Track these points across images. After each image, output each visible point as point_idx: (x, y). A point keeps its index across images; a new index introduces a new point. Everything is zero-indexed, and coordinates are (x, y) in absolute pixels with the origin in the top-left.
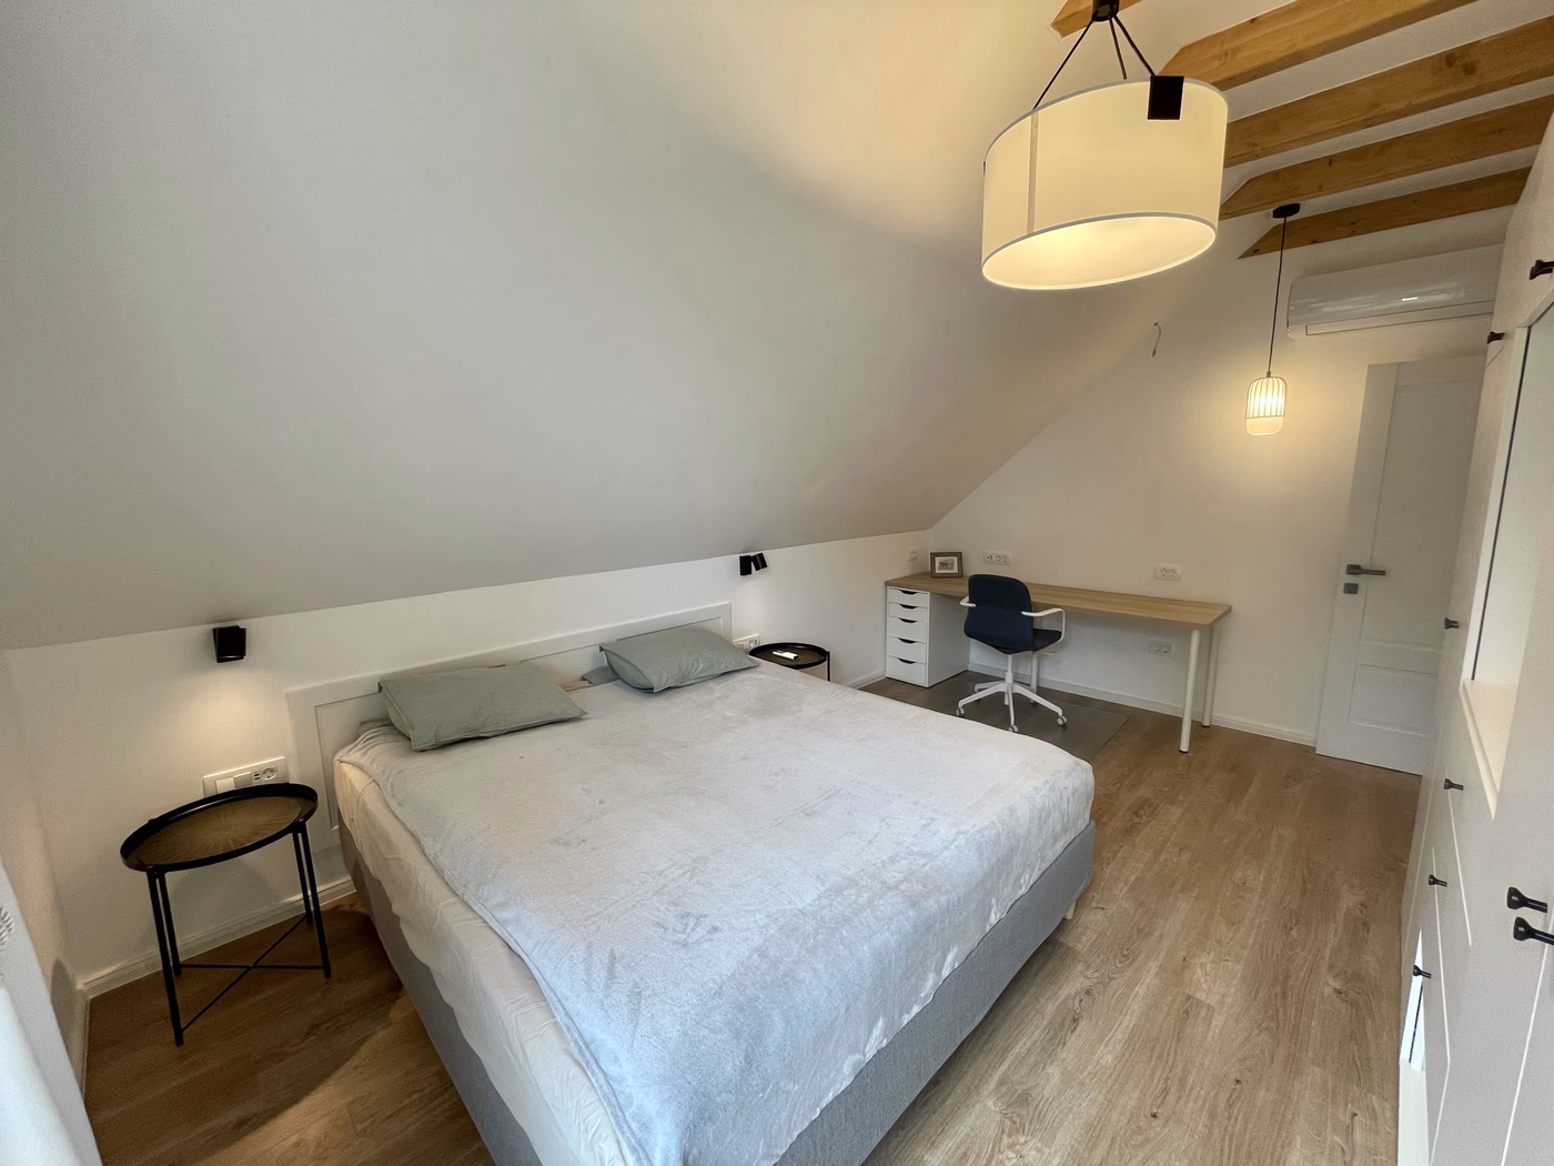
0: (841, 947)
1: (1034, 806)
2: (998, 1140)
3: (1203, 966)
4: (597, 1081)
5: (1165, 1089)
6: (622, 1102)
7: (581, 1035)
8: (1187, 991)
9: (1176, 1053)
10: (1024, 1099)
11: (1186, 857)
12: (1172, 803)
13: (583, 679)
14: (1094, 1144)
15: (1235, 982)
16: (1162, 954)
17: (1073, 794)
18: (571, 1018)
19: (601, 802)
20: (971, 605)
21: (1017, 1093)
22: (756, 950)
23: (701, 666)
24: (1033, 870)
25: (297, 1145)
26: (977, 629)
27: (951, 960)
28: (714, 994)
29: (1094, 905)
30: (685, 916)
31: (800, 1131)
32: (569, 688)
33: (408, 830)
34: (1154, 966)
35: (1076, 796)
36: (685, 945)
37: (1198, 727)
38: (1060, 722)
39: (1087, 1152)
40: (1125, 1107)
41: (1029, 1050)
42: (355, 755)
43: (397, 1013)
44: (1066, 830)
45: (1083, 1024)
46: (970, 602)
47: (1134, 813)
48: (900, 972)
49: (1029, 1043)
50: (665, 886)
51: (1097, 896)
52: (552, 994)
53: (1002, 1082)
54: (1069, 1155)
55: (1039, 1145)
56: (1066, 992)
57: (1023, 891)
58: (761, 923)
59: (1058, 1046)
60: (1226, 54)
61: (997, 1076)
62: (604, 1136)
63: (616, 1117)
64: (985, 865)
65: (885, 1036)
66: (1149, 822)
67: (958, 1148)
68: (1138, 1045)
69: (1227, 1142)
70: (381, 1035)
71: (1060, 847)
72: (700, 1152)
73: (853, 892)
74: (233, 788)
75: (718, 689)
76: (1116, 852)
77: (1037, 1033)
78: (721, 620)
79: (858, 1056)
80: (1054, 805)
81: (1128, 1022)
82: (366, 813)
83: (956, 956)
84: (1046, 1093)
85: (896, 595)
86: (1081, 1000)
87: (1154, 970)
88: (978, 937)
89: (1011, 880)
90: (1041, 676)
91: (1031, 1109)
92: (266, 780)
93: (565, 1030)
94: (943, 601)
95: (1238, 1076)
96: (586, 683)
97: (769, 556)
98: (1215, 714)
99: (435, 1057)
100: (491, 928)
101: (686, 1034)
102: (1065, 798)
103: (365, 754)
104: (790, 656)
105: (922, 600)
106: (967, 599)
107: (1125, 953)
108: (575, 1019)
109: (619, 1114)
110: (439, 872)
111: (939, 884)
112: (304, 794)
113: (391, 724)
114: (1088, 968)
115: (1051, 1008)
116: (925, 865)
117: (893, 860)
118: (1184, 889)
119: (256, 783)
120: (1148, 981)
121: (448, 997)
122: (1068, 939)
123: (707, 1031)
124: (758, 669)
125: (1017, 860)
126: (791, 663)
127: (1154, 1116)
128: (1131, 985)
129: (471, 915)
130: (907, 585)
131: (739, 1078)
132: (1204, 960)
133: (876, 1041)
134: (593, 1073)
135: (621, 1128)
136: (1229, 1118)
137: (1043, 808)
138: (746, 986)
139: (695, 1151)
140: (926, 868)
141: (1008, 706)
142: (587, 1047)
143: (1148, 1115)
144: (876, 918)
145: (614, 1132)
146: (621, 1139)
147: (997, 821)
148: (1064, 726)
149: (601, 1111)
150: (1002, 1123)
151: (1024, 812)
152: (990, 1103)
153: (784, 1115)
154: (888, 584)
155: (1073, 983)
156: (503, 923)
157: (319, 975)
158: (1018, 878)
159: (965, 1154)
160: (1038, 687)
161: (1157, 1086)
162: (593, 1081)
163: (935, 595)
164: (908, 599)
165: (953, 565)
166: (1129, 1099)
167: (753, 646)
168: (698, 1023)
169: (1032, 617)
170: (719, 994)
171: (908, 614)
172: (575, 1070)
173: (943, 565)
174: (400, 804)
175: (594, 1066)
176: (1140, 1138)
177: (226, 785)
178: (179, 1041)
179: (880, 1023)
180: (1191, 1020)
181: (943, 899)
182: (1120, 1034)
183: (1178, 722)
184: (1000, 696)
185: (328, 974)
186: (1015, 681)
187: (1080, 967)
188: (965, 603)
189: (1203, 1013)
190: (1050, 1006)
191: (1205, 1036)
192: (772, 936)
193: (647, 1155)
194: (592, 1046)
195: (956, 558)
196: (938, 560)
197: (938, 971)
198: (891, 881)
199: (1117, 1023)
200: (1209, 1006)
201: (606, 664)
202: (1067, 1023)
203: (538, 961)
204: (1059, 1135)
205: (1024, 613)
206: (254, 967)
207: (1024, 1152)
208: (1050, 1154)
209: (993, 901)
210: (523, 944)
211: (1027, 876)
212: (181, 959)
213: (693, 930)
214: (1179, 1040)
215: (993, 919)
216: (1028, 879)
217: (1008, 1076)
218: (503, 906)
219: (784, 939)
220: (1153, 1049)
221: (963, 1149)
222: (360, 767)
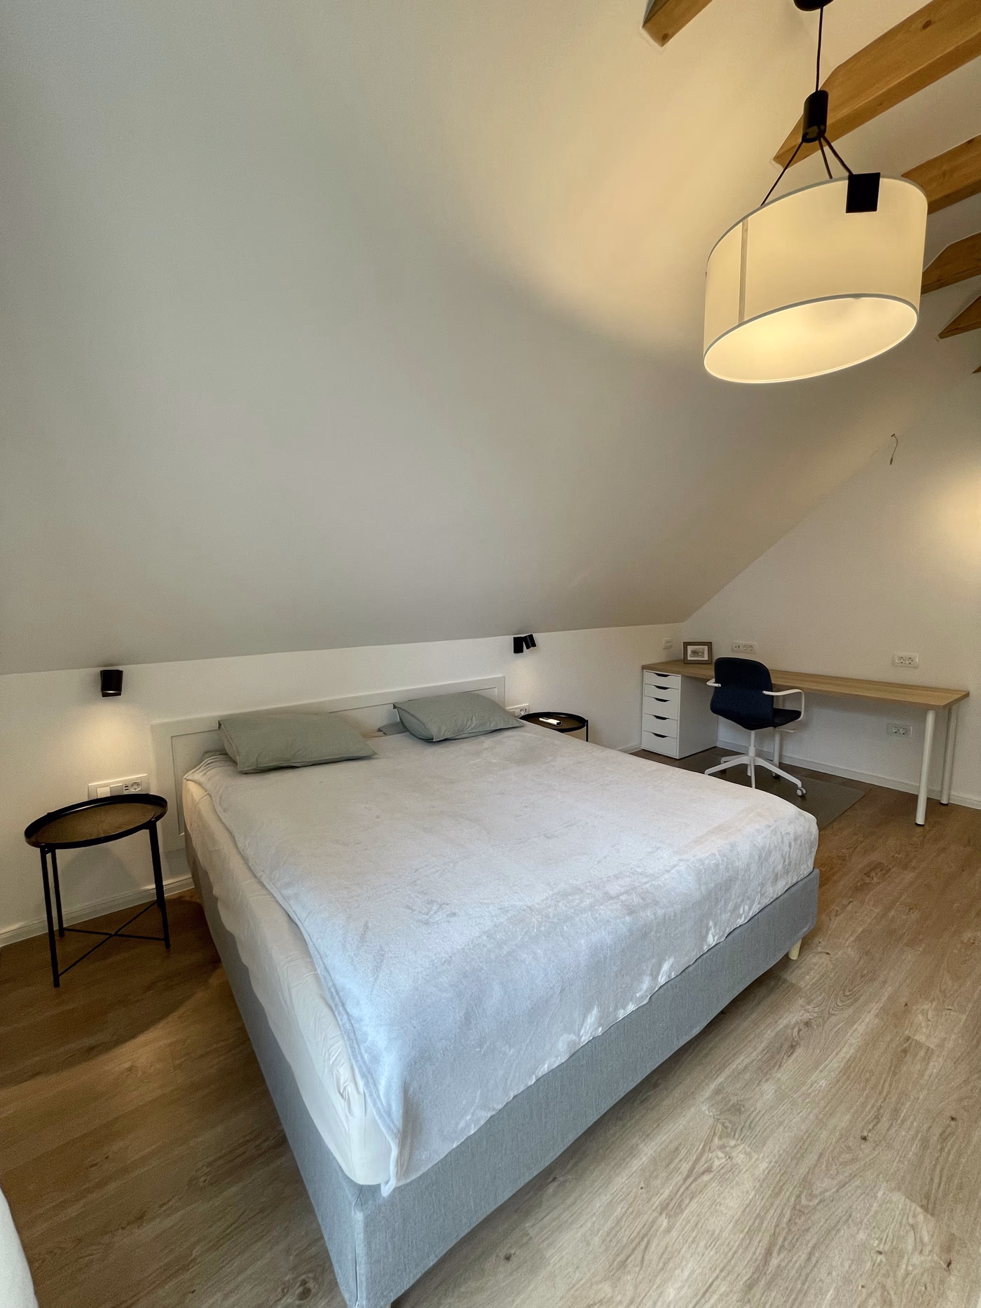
0: (561, 939)
1: (755, 845)
2: (708, 1142)
3: (924, 1013)
4: (341, 1020)
5: (876, 1117)
6: (359, 1037)
7: (334, 985)
8: (907, 1032)
9: (891, 1085)
10: (737, 1109)
11: (915, 915)
12: (905, 867)
13: (379, 730)
14: (802, 1156)
15: (956, 1030)
16: (884, 999)
17: (795, 840)
18: (328, 972)
19: (378, 817)
20: (716, 685)
21: (731, 1103)
22: (484, 933)
23: (475, 722)
24: (753, 902)
25: (130, 1069)
26: (722, 706)
27: (667, 971)
28: (445, 962)
29: (819, 949)
30: (432, 902)
31: (516, 1093)
32: (367, 735)
33: (227, 829)
34: (875, 1007)
35: (799, 842)
36: (427, 923)
37: (933, 805)
38: (799, 793)
39: (794, 1162)
40: (836, 1127)
41: (746, 1067)
42: (198, 775)
43: (214, 981)
44: (788, 872)
45: (799, 1051)
46: (716, 682)
47: (866, 874)
48: (615, 969)
49: (747, 1061)
50: (418, 879)
51: (823, 943)
52: (316, 953)
53: (717, 1092)
54: (776, 1162)
55: (748, 1150)
56: (785, 1022)
57: (741, 921)
58: (494, 913)
59: (774, 1067)
60: (944, 174)
61: (713, 1086)
62: (342, 1062)
63: (352, 1047)
64: (703, 888)
65: (600, 1025)
66: (878, 883)
67: (670, 1142)
68: (853, 1075)
69: (938, 1171)
70: (201, 995)
71: (781, 886)
72: (420, 1087)
73: (578, 897)
74: (108, 795)
75: (488, 742)
76: (845, 906)
77: (754, 1054)
78: (496, 690)
79: (573, 1037)
80: (775, 847)
81: (847, 1052)
82: (200, 816)
83: (672, 966)
84: (759, 1105)
85: (652, 678)
86: (800, 1031)
87: (874, 1012)
88: (694, 955)
89: (730, 906)
90: (784, 754)
91: (743, 1117)
92: (133, 791)
93: (323, 980)
94: (693, 682)
95: (954, 1114)
96: (381, 733)
97: (537, 637)
98: (953, 792)
99: (238, 1017)
100: (277, 902)
101: (417, 989)
102: (787, 842)
103: (205, 774)
104: (554, 722)
105: (675, 681)
106: (714, 680)
107: (847, 993)
108: (331, 973)
109: (356, 1046)
110: (245, 860)
111: (657, 899)
112: (157, 802)
113: (226, 754)
114: (809, 1003)
115: (769, 1034)
116: (646, 883)
117: (617, 877)
118: (911, 944)
119: (126, 793)
120: (867, 1021)
121: (245, 958)
122: (792, 977)
123: (434, 989)
124: (523, 729)
125: (736, 889)
126: (555, 727)
127: (864, 1139)
128: (851, 1022)
129: (264, 892)
130: (661, 670)
131: (458, 1031)
132: (926, 1007)
133: (590, 1028)
134: (339, 1013)
135: (355, 1057)
136: (942, 1150)
137: (763, 848)
138: (473, 959)
139: (415, 1084)
140: (647, 885)
141: (750, 777)
142: (337, 993)
143: (859, 1137)
144: (595, 919)
145: (350, 1059)
146: (355, 1067)
147: (717, 854)
148: (803, 796)
149: (341, 1043)
150: (713, 1127)
151: (744, 848)
152: (704, 1108)
153: (501, 1073)
154: (644, 668)
155: (792, 1015)
156: (285, 898)
157: (161, 946)
158: (736, 908)
159: (677, 1149)
160: (780, 763)
161: (870, 1112)
162: (339, 1020)
163: (687, 679)
164: (662, 681)
165: (703, 653)
166: (842, 1120)
167: (523, 713)
168: (428, 981)
169: (773, 696)
170: (449, 962)
171: (662, 694)
172: (326, 1010)
173: (694, 653)
174: (225, 810)
175: (341, 1009)
176: (849, 1156)
177: (104, 792)
178: (57, 984)
179: (595, 1011)
180: (908, 1058)
181: (660, 912)
182: (835, 1063)
183: (914, 798)
184: (743, 767)
185: (168, 946)
186: (756, 756)
187: (801, 1001)
188: (712, 683)
189: (922, 1053)
190: (769, 1032)
191: (921, 1074)
192: (501, 923)
193: (374, 1081)
194: (341, 994)
195: (706, 648)
196: (690, 648)
197: (655, 977)
198: (613, 893)
199: (834, 1054)
200: (928, 1048)
201: (398, 720)
202: (786, 1047)
203: (309, 927)
204: (770, 1143)
205: (766, 693)
206: (116, 934)
207: (734, 1154)
208: (757, 1159)
209: (711, 924)
210: (299, 913)
211: (747, 908)
212: (64, 926)
213: (435, 913)
214: (895, 1074)
215: (711, 940)
216: (747, 912)
217: (723, 1088)
218: (288, 885)
219: (511, 927)
220: (867, 1080)
221: (675, 1144)
222: (200, 784)
